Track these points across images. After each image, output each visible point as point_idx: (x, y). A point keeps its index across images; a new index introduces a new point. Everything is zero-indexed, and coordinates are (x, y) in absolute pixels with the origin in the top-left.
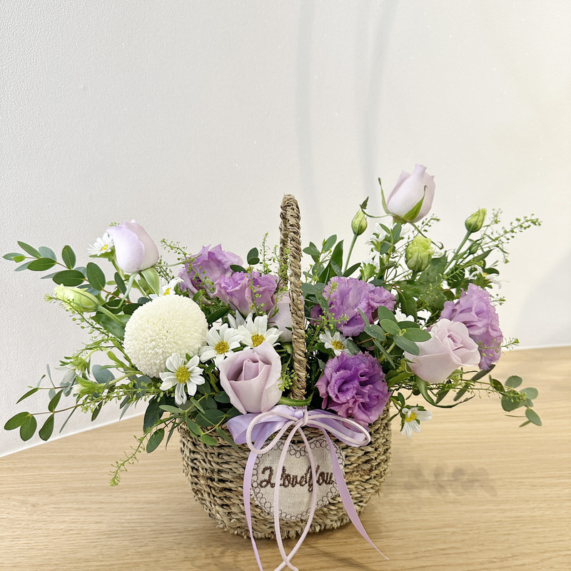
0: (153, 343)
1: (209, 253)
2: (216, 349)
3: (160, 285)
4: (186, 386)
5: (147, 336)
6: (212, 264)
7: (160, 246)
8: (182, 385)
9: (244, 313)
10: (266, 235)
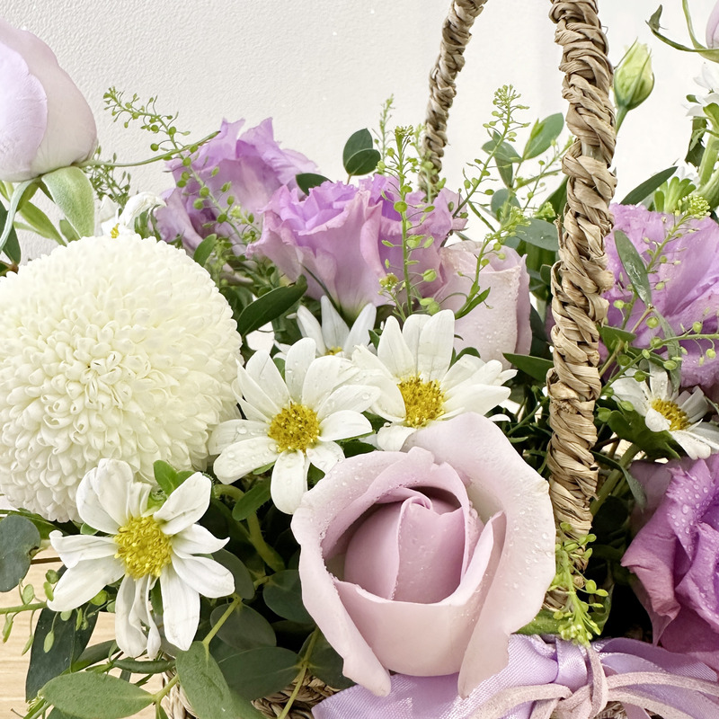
0: (33, 409)
1: (241, 144)
2: (273, 433)
3: (97, 219)
4: (156, 594)
6: (248, 173)
8: (142, 587)
9: (347, 303)
10: (389, 102)
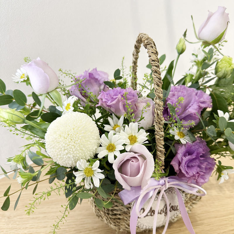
0: (66, 151)
1: (89, 74)
2: (107, 149)
3: (63, 101)
4: (92, 179)
5: (62, 147)
6: (92, 81)
7: (58, 74)
8: (89, 179)
10: (123, 58)
